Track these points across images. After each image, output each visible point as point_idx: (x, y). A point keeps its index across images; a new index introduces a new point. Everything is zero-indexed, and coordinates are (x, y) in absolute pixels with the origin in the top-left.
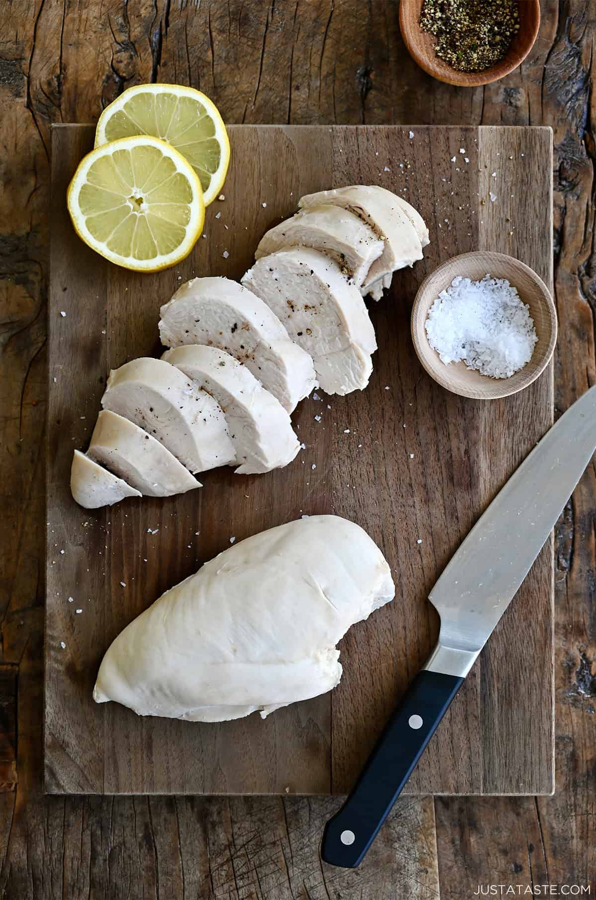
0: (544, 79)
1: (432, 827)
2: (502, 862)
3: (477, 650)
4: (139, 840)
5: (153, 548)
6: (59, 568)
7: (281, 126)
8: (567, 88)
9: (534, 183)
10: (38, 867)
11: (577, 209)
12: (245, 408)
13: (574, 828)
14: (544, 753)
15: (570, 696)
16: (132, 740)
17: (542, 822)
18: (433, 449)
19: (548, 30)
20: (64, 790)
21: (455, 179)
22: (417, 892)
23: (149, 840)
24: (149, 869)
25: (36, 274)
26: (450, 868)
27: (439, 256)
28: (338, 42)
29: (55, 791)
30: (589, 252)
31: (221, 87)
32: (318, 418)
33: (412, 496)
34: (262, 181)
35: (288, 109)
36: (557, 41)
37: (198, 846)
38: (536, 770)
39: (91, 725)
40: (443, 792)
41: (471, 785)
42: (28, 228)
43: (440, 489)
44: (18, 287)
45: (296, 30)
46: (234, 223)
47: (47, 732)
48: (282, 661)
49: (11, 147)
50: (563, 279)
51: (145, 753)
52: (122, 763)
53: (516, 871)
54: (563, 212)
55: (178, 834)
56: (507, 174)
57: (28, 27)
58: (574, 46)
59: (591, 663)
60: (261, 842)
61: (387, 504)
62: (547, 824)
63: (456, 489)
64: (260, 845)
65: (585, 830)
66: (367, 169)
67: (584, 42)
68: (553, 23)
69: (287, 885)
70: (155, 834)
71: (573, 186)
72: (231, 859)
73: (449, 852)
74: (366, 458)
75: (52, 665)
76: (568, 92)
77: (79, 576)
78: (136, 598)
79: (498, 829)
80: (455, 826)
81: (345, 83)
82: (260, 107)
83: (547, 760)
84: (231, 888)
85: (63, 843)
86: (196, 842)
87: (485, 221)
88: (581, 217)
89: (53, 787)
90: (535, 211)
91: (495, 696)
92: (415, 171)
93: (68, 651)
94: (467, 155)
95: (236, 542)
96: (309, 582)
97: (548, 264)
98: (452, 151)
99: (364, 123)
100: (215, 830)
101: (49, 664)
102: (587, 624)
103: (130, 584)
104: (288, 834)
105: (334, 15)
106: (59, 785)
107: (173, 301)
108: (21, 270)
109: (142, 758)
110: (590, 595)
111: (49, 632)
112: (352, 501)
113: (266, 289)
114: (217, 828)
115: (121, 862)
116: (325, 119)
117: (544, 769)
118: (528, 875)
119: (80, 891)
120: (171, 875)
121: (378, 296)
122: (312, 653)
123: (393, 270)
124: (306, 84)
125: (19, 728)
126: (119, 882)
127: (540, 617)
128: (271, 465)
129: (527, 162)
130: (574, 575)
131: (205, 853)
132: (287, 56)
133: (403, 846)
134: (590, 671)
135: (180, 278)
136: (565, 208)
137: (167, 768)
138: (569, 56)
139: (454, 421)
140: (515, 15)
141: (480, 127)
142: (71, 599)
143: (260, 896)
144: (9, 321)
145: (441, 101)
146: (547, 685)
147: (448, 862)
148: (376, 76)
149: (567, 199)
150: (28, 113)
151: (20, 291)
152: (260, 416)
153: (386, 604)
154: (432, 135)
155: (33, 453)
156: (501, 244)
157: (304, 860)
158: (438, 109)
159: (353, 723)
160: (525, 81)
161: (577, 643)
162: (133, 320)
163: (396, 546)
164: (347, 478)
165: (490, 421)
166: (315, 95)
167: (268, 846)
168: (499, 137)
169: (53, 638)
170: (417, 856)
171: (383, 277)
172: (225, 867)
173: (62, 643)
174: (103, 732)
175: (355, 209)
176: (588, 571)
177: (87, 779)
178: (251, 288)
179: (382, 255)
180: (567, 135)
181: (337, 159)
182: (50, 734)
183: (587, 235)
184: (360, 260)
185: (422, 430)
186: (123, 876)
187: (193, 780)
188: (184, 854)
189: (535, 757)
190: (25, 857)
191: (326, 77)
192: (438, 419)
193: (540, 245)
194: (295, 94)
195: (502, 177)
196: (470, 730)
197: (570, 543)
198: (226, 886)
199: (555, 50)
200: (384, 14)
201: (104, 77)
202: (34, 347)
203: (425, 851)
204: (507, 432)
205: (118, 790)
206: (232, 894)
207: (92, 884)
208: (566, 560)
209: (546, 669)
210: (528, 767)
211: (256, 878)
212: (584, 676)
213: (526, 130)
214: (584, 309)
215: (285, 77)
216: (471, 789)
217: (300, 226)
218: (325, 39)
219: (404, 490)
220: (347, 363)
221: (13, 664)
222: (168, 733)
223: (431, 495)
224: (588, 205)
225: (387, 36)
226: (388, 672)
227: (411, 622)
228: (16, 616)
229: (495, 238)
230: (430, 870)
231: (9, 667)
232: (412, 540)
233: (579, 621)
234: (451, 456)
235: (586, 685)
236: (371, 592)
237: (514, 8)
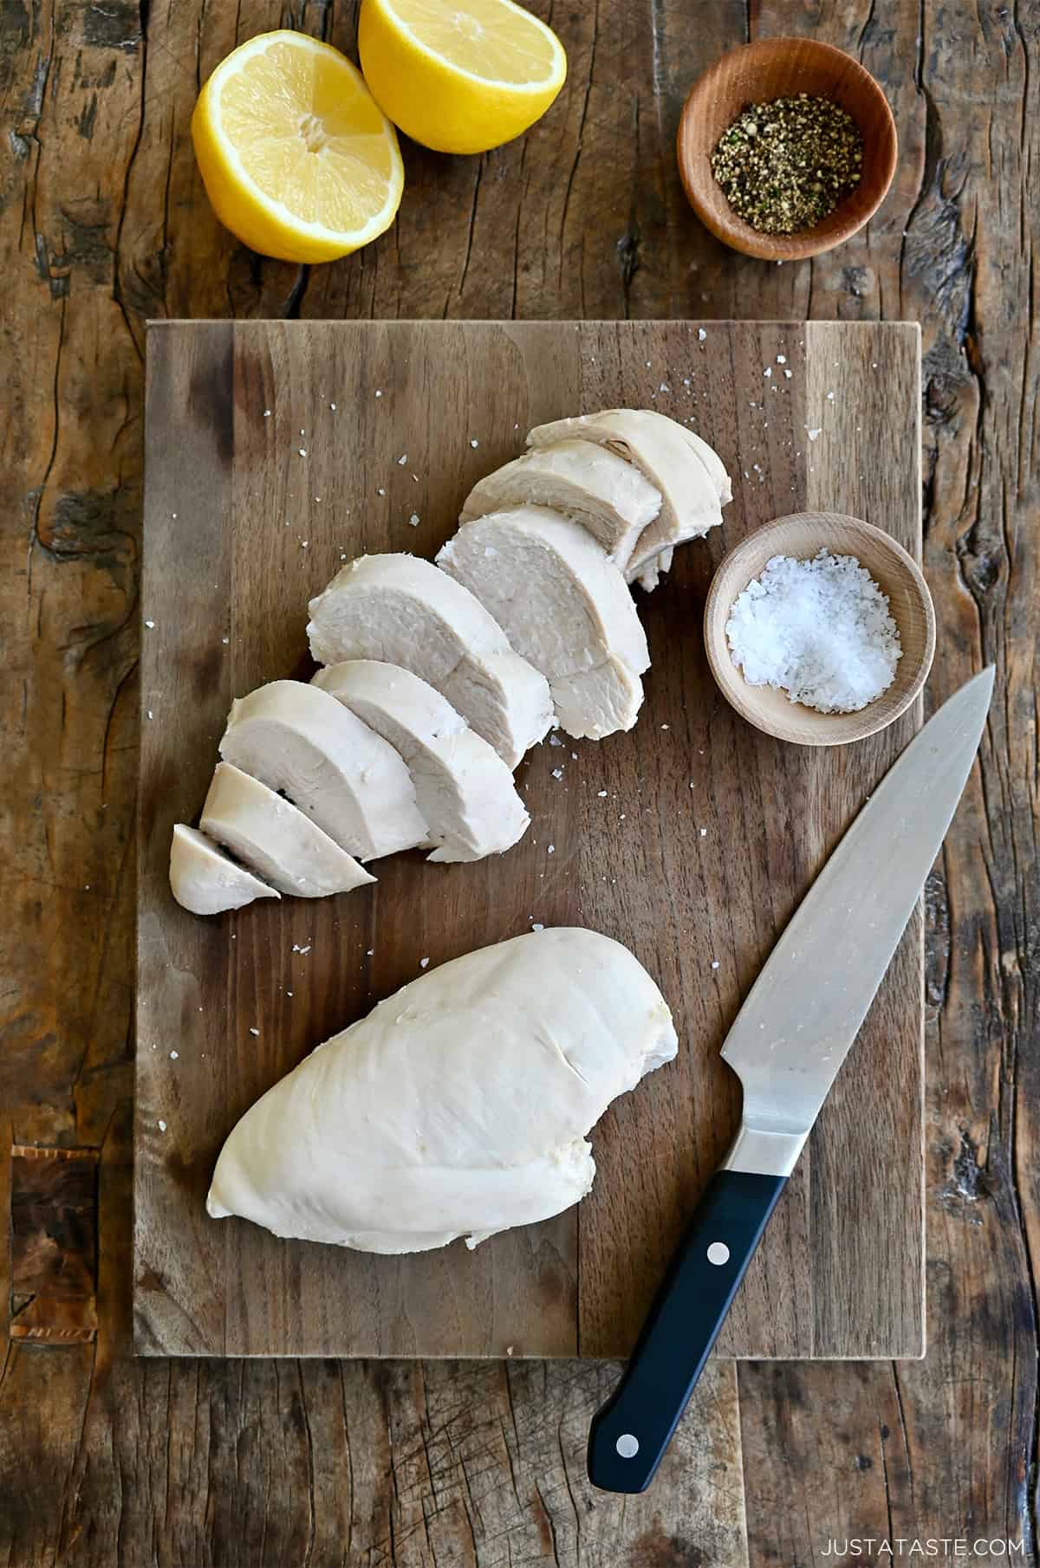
0: (903, 254)
1: (734, 1399)
2: (840, 1453)
3: (804, 1131)
4: (284, 1417)
5: (300, 973)
6: (156, 1007)
7: (500, 322)
8: (940, 267)
9: (892, 409)
10: (129, 1458)
11: (954, 452)
12: (438, 759)
13: (952, 1401)
14: (909, 1296)
15: (946, 1199)
16: (268, 1274)
17: (902, 1392)
18: (736, 823)
19: (910, 179)
20: (164, 1351)
21: (769, 402)
22: (710, 1499)
23: (298, 1420)
24: (299, 1462)
25: (128, 552)
26: (761, 1462)
27: (745, 523)
28: (588, 197)
29: (149, 1351)
30: (974, 518)
31: (410, 267)
32: (557, 774)
33: (704, 895)
34: (471, 406)
35: (511, 301)
36: (923, 197)
37: (374, 1427)
38: (897, 1322)
39: (205, 1249)
40: (751, 1354)
41: (796, 1343)
42: (115, 482)
43: (746, 882)
44: (99, 572)
45: (525, 181)
46: (427, 471)
47: (137, 1260)
48: (499, 1165)
49: (89, 360)
50: (933, 559)
51: (289, 1293)
52: (253, 1310)
53: (863, 1467)
54: (933, 456)
55: (343, 1409)
56: (851, 394)
57: (116, 176)
58: (949, 202)
59: (977, 1148)
60: (471, 1421)
61: (665, 907)
62: (910, 1395)
63: (773, 883)
64: (469, 1427)
65: (969, 1405)
66: (634, 388)
67: (965, 197)
68: (917, 169)
69: (510, 1487)
70: (308, 1407)
71: (948, 416)
72: (425, 1448)
73: (760, 1439)
74: (631, 835)
75: (147, 1155)
76: (939, 273)
77: (186, 1019)
78: (275, 1052)
79: (833, 1402)
80: (768, 1397)
81: (600, 261)
82: (471, 296)
83: (914, 1306)
84: (425, 1493)
85: (168, 1423)
86: (371, 1421)
87: (817, 470)
88: (961, 464)
89: (147, 1346)
90: (894, 450)
91: (833, 1206)
92: (708, 392)
93: (171, 1135)
94: (788, 365)
95: (430, 967)
96: (541, 1040)
97: (914, 534)
98: (766, 358)
99: (628, 318)
100: (400, 1403)
101: (141, 1155)
102: (971, 1088)
103: (265, 1033)
104: (512, 1410)
105: (582, 156)
106: (155, 1343)
107: (328, 591)
108: (104, 547)
109: (284, 1301)
110: (976, 1044)
111: (140, 1105)
112: (610, 903)
113: (474, 573)
114: (403, 1400)
115: (256, 1451)
116: (569, 313)
117: (909, 1319)
118: (880, 1472)
119: (194, 1496)
120: (332, 1472)
121: (651, 583)
122: (546, 1152)
123: (675, 541)
124: (540, 263)
125: (101, 1247)
126: (254, 1483)
127: (903, 1083)
128: (483, 849)
129: (881, 377)
130: (952, 1012)
131: (385, 1438)
132: (510, 219)
133: (688, 1429)
134: (976, 1160)
135: (343, 556)
136: (937, 450)
137: (324, 1317)
138: (942, 219)
139: (768, 777)
140: (857, 157)
141: (808, 322)
142: (174, 1055)
143: (468, 1503)
144: (85, 624)
145: (746, 286)
146: (913, 1188)
147: (758, 1453)
148: (646, 249)
149: (940, 437)
150: (115, 308)
151: (103, 578)
152: (464, 772)
153: (664, 1065)
154: (733, 335)
155: (122, 826)
156: (842, 503)
157: (539, 1449)
158: (740, 299)
159: (612, 1248)
160: (874, 256)
161: (956, 1117)
162: (270, 622)
163: (679, 970)
164: (602, 867)
165: (825, 778)
166: (554, 278)
167: (482, 1428)
168: (838, 339)
169: (146, 1114)
170: (711, 1444)
171: (658, 555)
172: (416, 1460)
173: (161, 1123)
174: (224, 1261)
175: (616, 445)
176: (973, 1007)
177: (199, 1333)
178: (451, 570)
179: (658, 518)
180: (939, 339)
181: (586, 372)
182: (142, 1263)
183: (970, 493)
184: (624, 524)
185: (719, 792)
186: (260, 1472)
187: (363, 1335)
188: (351, 1440)
189: (896, 1300)
190: (109, 1444)
191: (570, 252)
192: (744, 775)
193: (902, 504)
194: (523, 278)
195: (843, 399)
196: (795, 1259)
197: (945, 964)
198: (417, 1490)
199: (922, 207)
200: (658, 155)
201: (231, 253)
202: (125, 664)
203: (722, 1436)
204: (851, 795)
205: (247, 1351)
206: (426, 1501)
207: (212, 1487)
208: (939, 989)
209: (912, 1164)
210: (885, 1313)
211: (462, 1476)
212: (966, 1168)
213: (880, 326)
214: (965, 603)
215: (507, 253)
216: (795, 1350)
217: (529, 472)
218: (568, 195)
219: (691, 885)
220: (603, 689)
221: (91, 1149)
222: (325, 1262)
223: (734, 893)
224: (971, 446)
225: (664, 188)
226: (666, 1168)
227: (702, 1089)
228: (96, 1075)
229: (831, 493)
230: (729, 1465)
231: (85, 1154)
232: (704, 963)
233: (958, 1084)
234: (765, 833)
235: (969, 1182)
236: (642, 1053)
237: (855, 146)
